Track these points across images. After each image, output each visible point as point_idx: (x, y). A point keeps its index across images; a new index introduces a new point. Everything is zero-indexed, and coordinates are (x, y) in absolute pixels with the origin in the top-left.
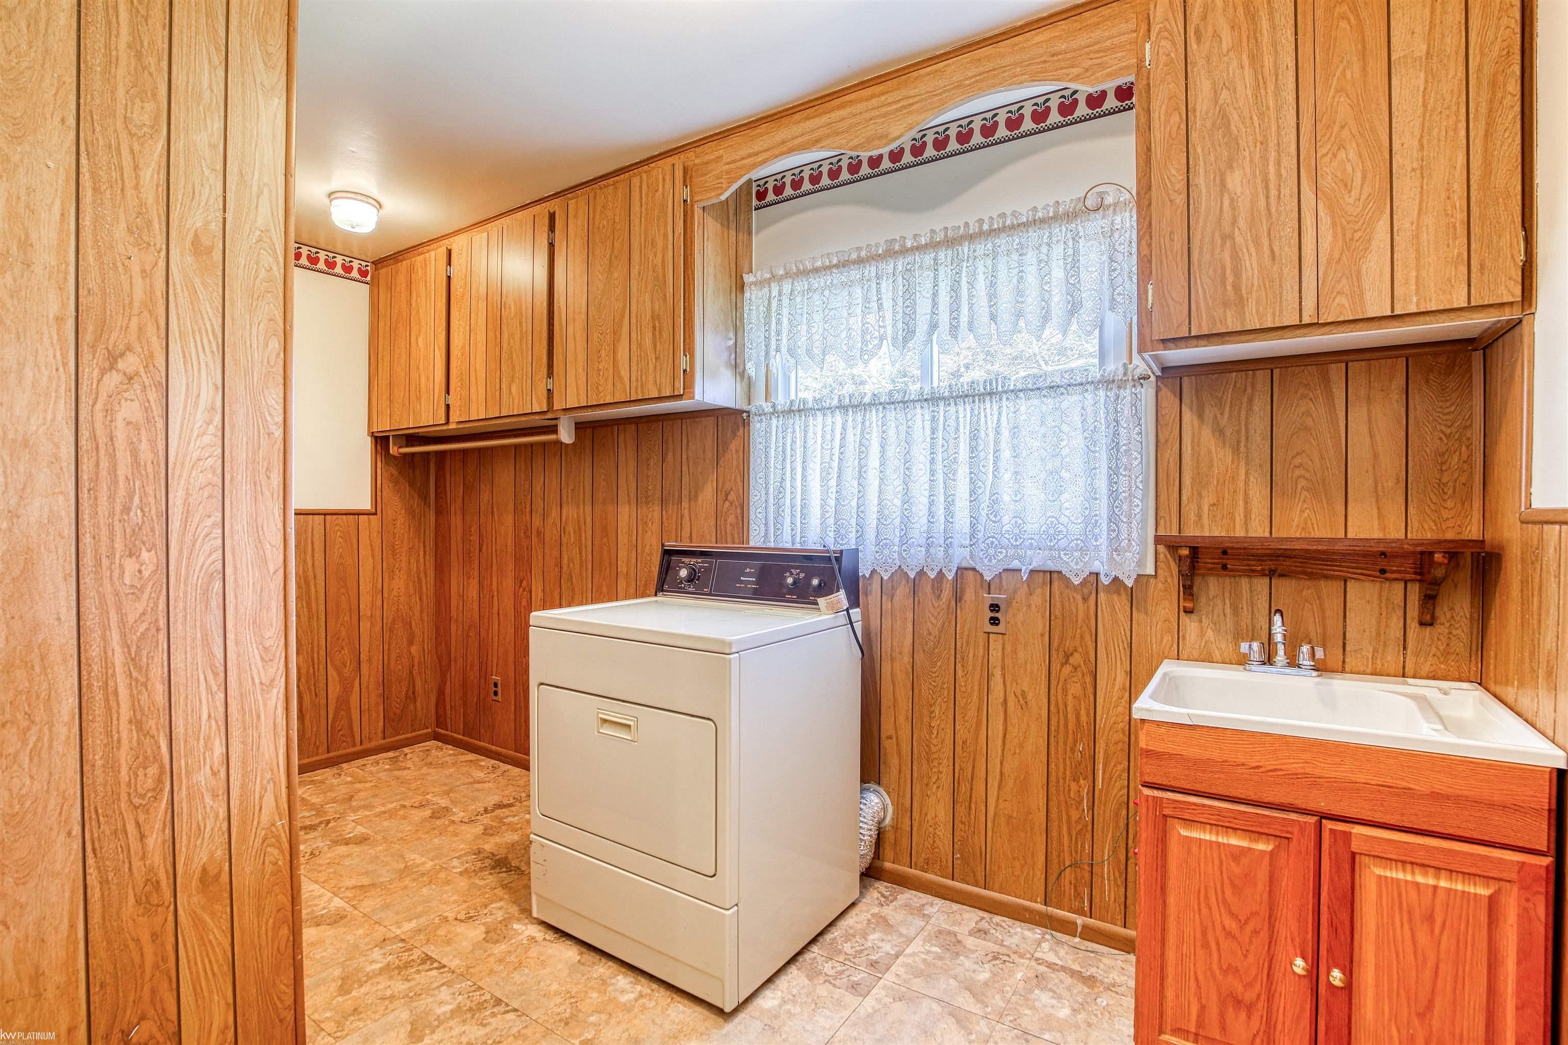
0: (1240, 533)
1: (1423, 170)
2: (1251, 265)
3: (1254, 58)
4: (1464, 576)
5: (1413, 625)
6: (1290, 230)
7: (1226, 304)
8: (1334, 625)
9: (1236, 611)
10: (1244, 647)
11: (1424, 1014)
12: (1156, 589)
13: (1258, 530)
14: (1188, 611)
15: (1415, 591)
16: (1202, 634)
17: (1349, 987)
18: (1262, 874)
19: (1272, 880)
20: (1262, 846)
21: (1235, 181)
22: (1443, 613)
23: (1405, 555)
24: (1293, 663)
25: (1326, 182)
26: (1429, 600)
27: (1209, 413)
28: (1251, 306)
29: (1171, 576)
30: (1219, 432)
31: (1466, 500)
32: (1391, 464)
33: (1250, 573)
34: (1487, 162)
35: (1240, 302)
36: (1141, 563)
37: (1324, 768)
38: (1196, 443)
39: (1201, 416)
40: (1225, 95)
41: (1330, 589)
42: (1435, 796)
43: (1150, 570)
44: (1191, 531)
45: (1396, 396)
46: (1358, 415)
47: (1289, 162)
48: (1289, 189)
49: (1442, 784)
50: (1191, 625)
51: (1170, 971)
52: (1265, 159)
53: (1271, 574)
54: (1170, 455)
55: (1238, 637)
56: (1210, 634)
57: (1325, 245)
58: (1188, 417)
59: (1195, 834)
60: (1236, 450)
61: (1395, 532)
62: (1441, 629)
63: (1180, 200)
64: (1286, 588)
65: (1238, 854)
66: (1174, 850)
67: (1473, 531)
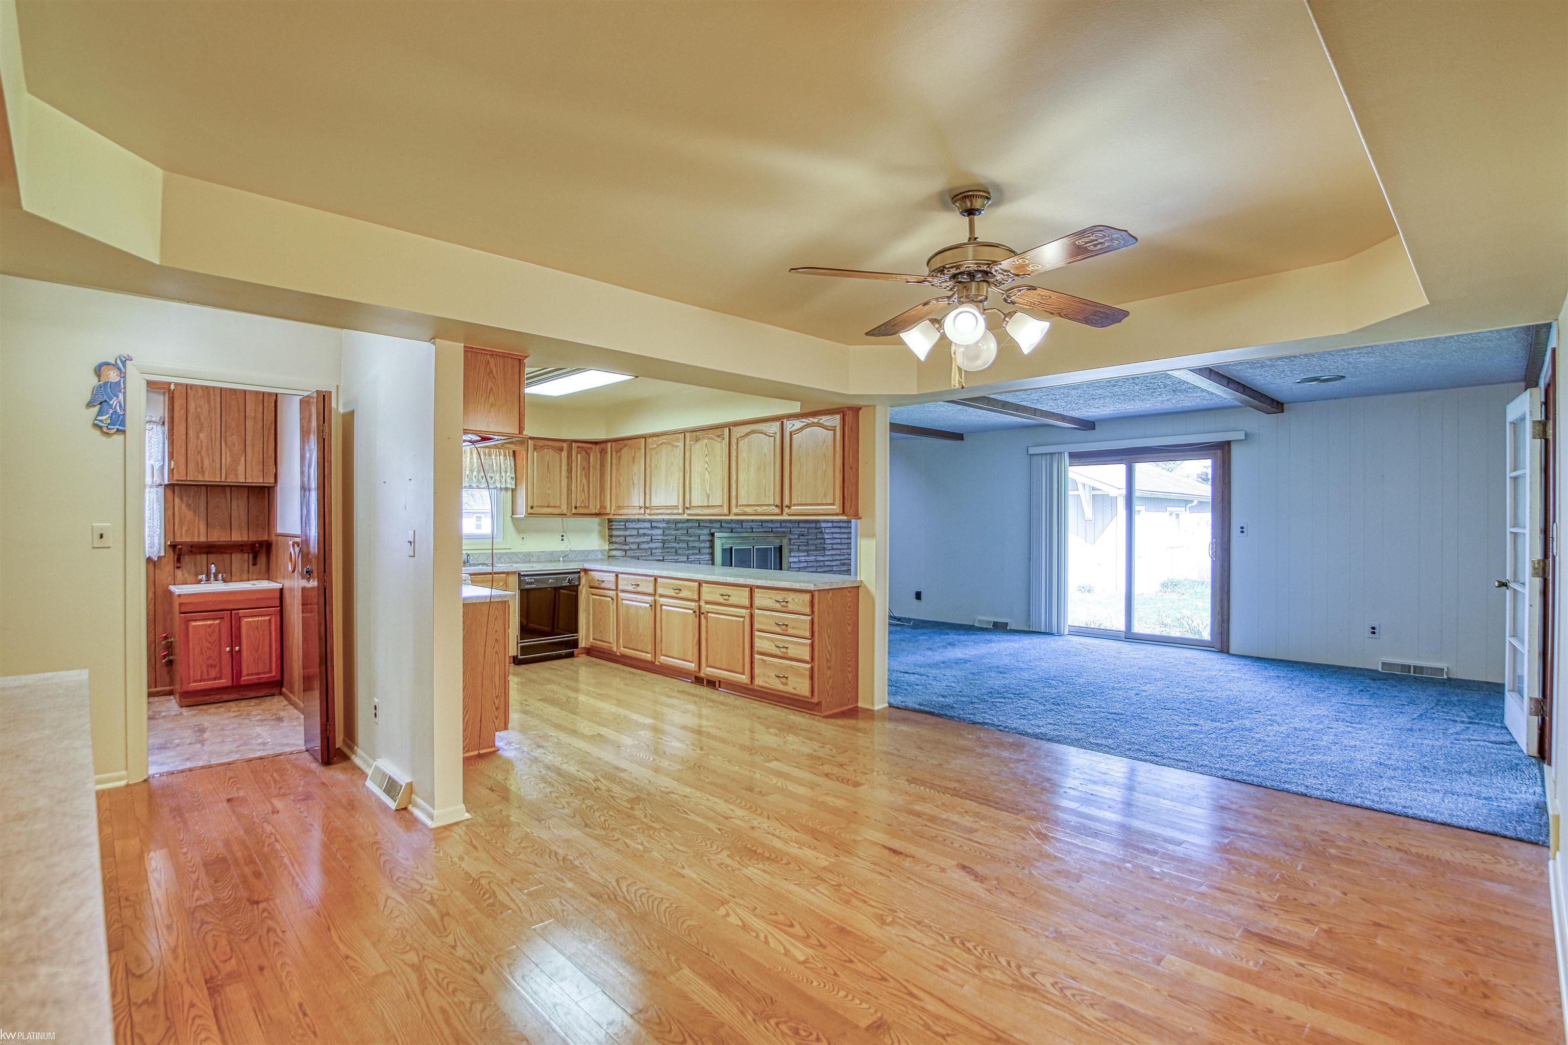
0: (196, 540)
1: (253, 446)
2: (207, 462)
3: (209, 402)
4: (264, 550)
5: (251, 566)
6: (218, 454)
7: (199, 472)
8: (228, 565)
9: (195, 565)
10: (200, 577)
11: (257, 650)
12: (164, 561)
13: (203, 539)
14: (178, 568)
15: (251, 556)
16: (183, 575)
17: (240, 650)
18: (217, 630)
19: (220, 631)
20: (217, 622)
21: (202, 436)
22: (258, 561)
23: (247, 545)
24: (216, 579)
25: (229, 443)
26: (255, 558)
27: (185, 499)
28: (206, 474)
29: (171, 556)
30: (188, 506)
31: (264, 529)
32: (244, 517)
33: (200, 553)
34: (267, 447)
35: (203, 473)
36: (159, 551)
37: (231, 598)
38: (180, 509)
39: (181, 499)
40: (199, 410)
41: (227, 557)
42: (257, 599)
43: (162, 554)
44: (178, 540)
45: (245, 498)
46: (234, 504)
47: (218, 435)
48: (218, 442)
49: (259, 596)
50: (179, 573)
51: (191, 665)
52: (211, 432)
53: (208, 553)
54: (170, 512)
55: (197, 575)
56: (186, 575)
57: (228, 459)
58: (177, 500)
59: (198, 623)
60: (195, 512)
61: (245, 539)
62: (258, 566)
63: (184, 437)
64: (212, 557)
65: (211, 625)
66: (191, 629)
67: (266, 538)
